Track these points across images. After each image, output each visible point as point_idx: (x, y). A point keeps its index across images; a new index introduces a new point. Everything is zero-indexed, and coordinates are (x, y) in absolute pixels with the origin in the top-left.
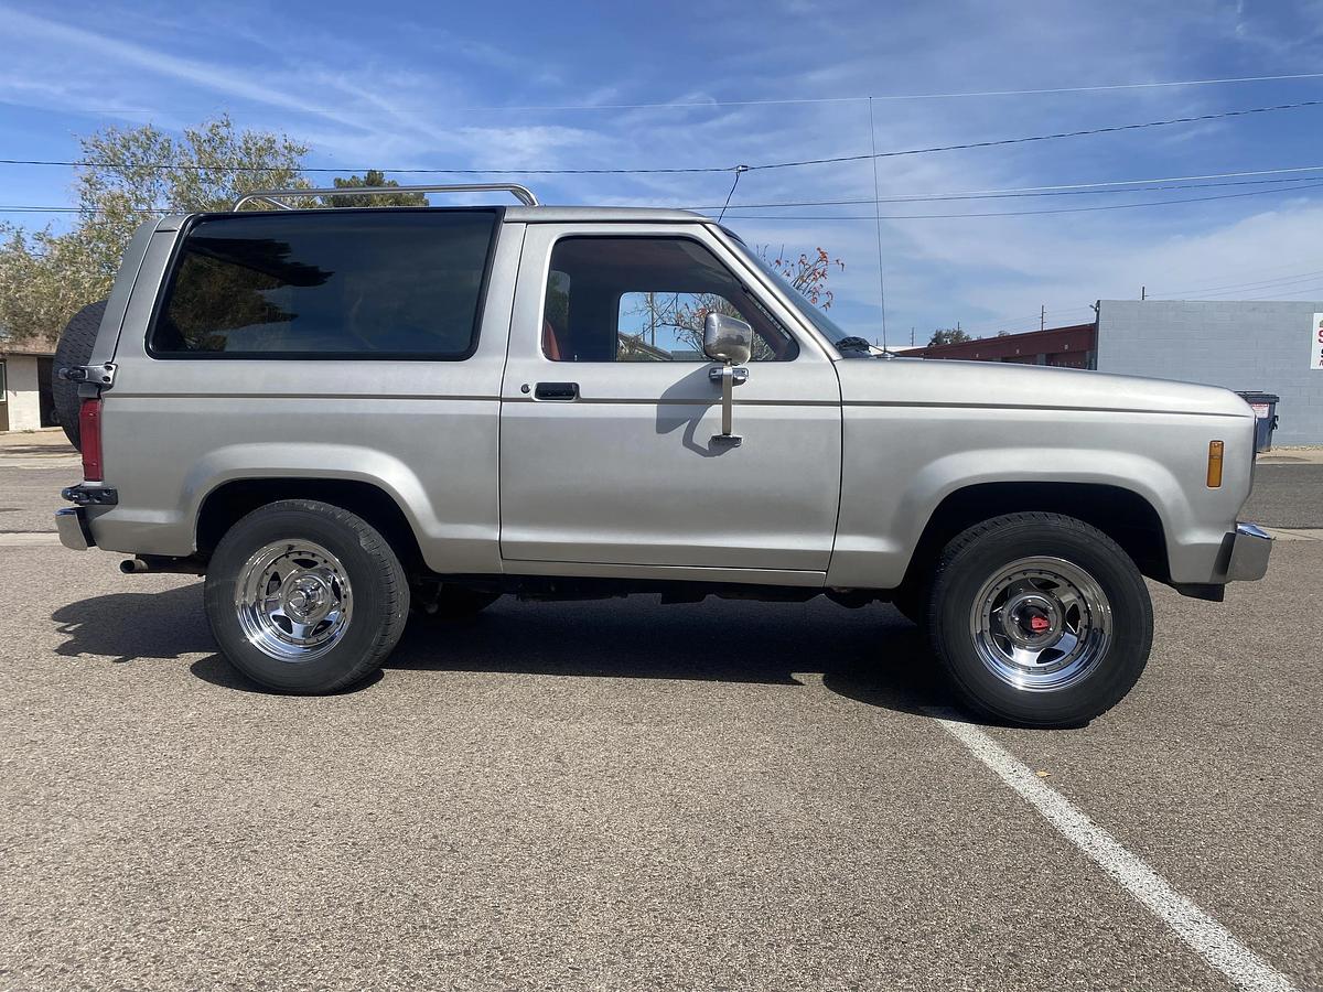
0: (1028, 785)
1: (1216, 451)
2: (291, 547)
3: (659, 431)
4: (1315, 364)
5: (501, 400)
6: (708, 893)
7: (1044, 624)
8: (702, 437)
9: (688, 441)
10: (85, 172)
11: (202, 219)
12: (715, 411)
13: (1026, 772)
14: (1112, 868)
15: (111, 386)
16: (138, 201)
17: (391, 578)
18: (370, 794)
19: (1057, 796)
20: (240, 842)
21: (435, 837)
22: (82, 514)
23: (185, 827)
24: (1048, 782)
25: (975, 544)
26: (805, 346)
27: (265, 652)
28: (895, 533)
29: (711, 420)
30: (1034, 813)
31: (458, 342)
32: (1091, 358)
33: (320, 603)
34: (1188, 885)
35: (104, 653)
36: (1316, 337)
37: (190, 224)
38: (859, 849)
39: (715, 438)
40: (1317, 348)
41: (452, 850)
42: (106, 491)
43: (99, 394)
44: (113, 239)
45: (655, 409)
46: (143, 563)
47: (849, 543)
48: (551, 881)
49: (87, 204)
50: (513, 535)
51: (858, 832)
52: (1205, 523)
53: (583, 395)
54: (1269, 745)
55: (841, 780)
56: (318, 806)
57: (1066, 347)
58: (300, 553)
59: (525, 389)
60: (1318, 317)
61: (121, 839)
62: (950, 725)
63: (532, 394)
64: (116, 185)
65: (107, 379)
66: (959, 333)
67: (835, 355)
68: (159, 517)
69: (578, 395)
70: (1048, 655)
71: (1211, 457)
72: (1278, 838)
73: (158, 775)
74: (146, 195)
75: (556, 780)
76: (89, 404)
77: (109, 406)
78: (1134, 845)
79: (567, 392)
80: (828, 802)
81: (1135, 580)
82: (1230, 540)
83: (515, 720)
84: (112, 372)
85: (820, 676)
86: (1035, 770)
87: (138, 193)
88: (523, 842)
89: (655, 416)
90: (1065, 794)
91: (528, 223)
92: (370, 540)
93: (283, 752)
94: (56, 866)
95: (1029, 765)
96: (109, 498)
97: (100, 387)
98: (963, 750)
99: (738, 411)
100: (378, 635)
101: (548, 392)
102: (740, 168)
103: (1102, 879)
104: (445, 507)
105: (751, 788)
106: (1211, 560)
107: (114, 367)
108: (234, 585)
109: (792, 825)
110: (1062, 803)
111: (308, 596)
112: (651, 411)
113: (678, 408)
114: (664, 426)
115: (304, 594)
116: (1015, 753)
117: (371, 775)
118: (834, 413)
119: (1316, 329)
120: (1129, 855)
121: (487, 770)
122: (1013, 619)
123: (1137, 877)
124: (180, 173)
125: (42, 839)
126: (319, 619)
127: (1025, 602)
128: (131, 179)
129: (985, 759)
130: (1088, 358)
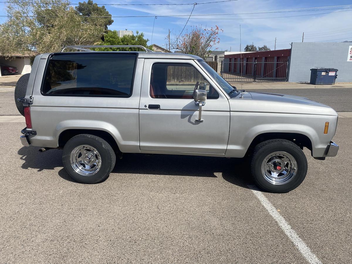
0: (275, 214)
1: (327, 125)
2: (84, 147)
3: (181, 118)
4: (348, 60)
5: (139, 109)
6: (199, 256)
7: (280, 168)
8: (193, 120)
9: (189, 121)
10: (8, 4)
11: (53, 55)
12: (197, 113)
13: (275, 210)
14: (297, 245)
15: (32, 104)
16: (24, 13)
17: (111, 155)
18: (112, 221)
19: (283, 218)
20: (81, 241)
21: (130, 237)
22: (27, 136)
23: (67, 235)
24: (280, 213)
25: (264, 148)
26: (221, 95)
27: (79, 173)
28: (243, 144)
29: (196, 115)
30: (277, 225)
31: (127, 93)
32: (289, 58)
33: (93, 160)
34: (315, 250)
35: (35, 168)
36: (349, 52)
37: (50, 56)
38: (235, 239)
39: (196, 121)
40: (349, 55)
41: (135, 242)
42: (33, 132)
43: (29, 106)
44: (17, 25)
45: (181, 112)
46: (45, 149)
47: (231, 147)
48: (161, 253)
49: (9, 14)
50: (143, 144)
51: (234, 233)
52: (322, 143)
53: (161, 108)
54: (334, 198)
55: (229, 214)
56: (99, 226)
57: (283, 55)
58: (87, 148)
59: (146, 106)
60: (350, 47)
61: (51, 240)
62: (255, 192)
63: (147, 107)
64: (17, 8)
65: (31, 102)
66: (253, 46)
67: (228, 98)
68: (48, 138)
69: (160, 108)
70: (280, 175)
71: (325, 126)
72: (336, 232)
73: (57, 216)
74: (26, 11)
75: (158, 215)
76: (26, 108)
77: (32, 109)
78: (302, 236)
79: (157, 107)
80: (227, 222)
81: (304, 157)
82: (329, 147)
83: (145, 192)
84: (32, 100)
85: (221, 174)
86: (277, 209)
87: (23, 11)
88: (152, 239)
89: (181, 114)
90: (284, 218)
91: (145, 59)
92: (105, 145)
93: (87, 206)
94: (37, 250)
95: (275, 207)
96: (34, 133)
97: (29, 104)
98: (259, 202)
99: (203, 113)
100: (108, 169)
101: (152, 107)
102: (195, 4)
103: (294, 248)
104: (125, 137)
105: (207, 217)
106: (323, 152)
107: (32, 98)
108: (70, 156)
109: (218, 231)
110: (284, 221)
111: (89, 159)
112: (179, 113)
113: (187, 112)
114: (183, 116)
115: (88, 158)
116: (272, 202)
117: (111, 215)
118: (228, 114)
119: (350, 50)
120: (301, 240)
121: (140, 212)
122: (272, 166)
123: (302, 247)
124: (35, 4)
125: (31, 241)
126: (92, 164)
127: (275, 161)
128: (21, 6)
129: (265, 205)
130: (288, 59)
